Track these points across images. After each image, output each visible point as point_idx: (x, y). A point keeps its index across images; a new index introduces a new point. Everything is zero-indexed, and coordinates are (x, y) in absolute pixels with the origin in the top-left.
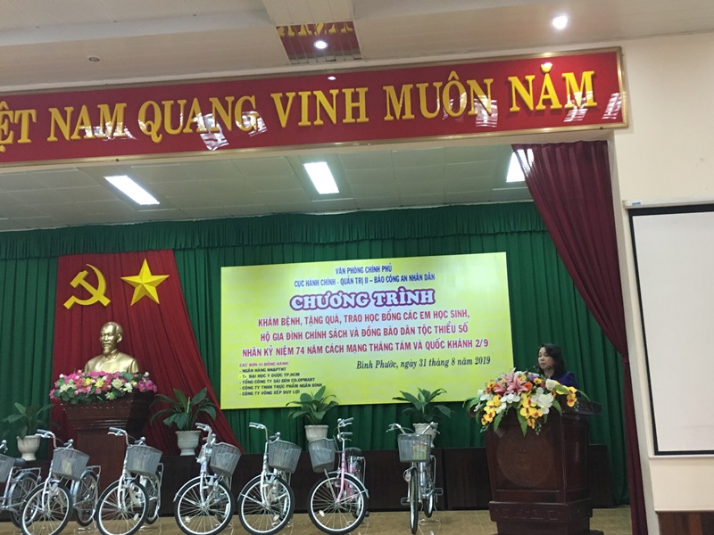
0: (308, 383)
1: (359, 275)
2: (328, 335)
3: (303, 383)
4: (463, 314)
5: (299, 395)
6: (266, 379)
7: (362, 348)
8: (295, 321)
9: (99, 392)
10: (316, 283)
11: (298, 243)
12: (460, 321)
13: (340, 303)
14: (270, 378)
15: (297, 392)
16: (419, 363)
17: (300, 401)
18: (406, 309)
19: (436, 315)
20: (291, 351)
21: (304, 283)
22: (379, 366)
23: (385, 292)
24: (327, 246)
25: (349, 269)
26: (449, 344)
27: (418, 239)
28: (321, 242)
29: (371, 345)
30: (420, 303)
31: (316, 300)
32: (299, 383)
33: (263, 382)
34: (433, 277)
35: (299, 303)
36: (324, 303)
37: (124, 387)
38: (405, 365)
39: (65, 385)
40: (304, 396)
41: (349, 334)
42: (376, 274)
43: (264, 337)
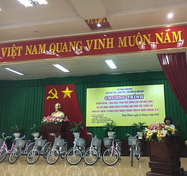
0: (109, 120)
1: (123, 91)
2: (114, 107)
3: (108, 120)
4: (151, 101)
5: (107, 123)
6: (98, 119)
7: (124, 111)
8: (106, 103)
9: (53, 122)
10: (111, 93)
11: (107, 82)
12: (150, 104)
13: (118, 98)
14: (99, 118)
15: (106, 122)
16: (139, 115)
17: (106, 125)
18: (136, 100)
19: (144, 102)
20: (105, 111)
21: (108, 93)
22: (128, 116)
23: (130, 95)
24: (115, 83)
25: (120, 89)
26: (147, 110)
27: (139, 81)
28: (113, 82)
29: (126, 110)
30: (139, 98)
31: (111, 97)
32: (107, 120)
33: (97, 119)
34: (143, 91)
35: (107, 98)
36: (113, 98)
37: (60, 121)
38: (135, 116)
39: (45, 120)
40: (108, 124)
41: (120, 107)
42: (128, 90)
43: (98, 107)
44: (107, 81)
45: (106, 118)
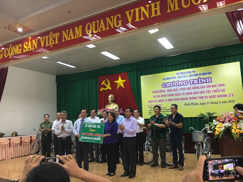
0: (169, 110)
1: (184, 75)
2: (174, 95)
3: (167, 110)
4: (223, 85)
5: (166, 114)
7: (186, 99)
8: (164, 91)
10: (170, 78)
12: (221, 88)
13: (178, 84)
16: (207, 103)
18: (201, 85)
19: (213, 86)
20: (163, 101)
21: (166, 79)
22: (192, 105)
23: (193, 80)
24: (173, 66)
25: (180, 73)
26: (218, 96)
27: (205, 60)
28: (171, 65)
29: (189, 98)
30: (206, 82)
31: (170, 84)
34: (211, 73)
35: (165, 85)
36: (172, 85)
38: (202, 104)
39: (99, 113)
41: (181, 94)
42: (190, 74)
43: (154, 97)
44: (163, 65)
45: (165, 108)
